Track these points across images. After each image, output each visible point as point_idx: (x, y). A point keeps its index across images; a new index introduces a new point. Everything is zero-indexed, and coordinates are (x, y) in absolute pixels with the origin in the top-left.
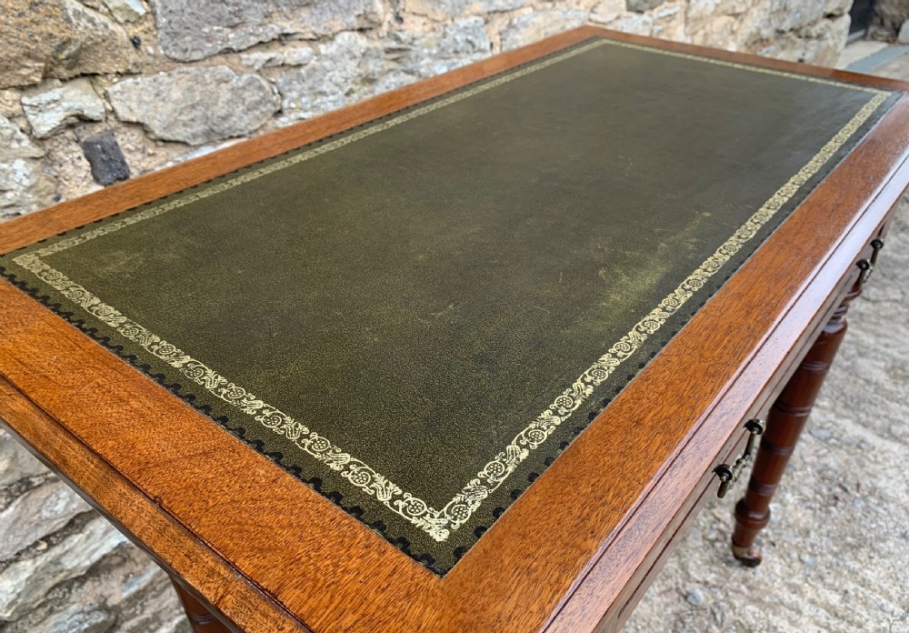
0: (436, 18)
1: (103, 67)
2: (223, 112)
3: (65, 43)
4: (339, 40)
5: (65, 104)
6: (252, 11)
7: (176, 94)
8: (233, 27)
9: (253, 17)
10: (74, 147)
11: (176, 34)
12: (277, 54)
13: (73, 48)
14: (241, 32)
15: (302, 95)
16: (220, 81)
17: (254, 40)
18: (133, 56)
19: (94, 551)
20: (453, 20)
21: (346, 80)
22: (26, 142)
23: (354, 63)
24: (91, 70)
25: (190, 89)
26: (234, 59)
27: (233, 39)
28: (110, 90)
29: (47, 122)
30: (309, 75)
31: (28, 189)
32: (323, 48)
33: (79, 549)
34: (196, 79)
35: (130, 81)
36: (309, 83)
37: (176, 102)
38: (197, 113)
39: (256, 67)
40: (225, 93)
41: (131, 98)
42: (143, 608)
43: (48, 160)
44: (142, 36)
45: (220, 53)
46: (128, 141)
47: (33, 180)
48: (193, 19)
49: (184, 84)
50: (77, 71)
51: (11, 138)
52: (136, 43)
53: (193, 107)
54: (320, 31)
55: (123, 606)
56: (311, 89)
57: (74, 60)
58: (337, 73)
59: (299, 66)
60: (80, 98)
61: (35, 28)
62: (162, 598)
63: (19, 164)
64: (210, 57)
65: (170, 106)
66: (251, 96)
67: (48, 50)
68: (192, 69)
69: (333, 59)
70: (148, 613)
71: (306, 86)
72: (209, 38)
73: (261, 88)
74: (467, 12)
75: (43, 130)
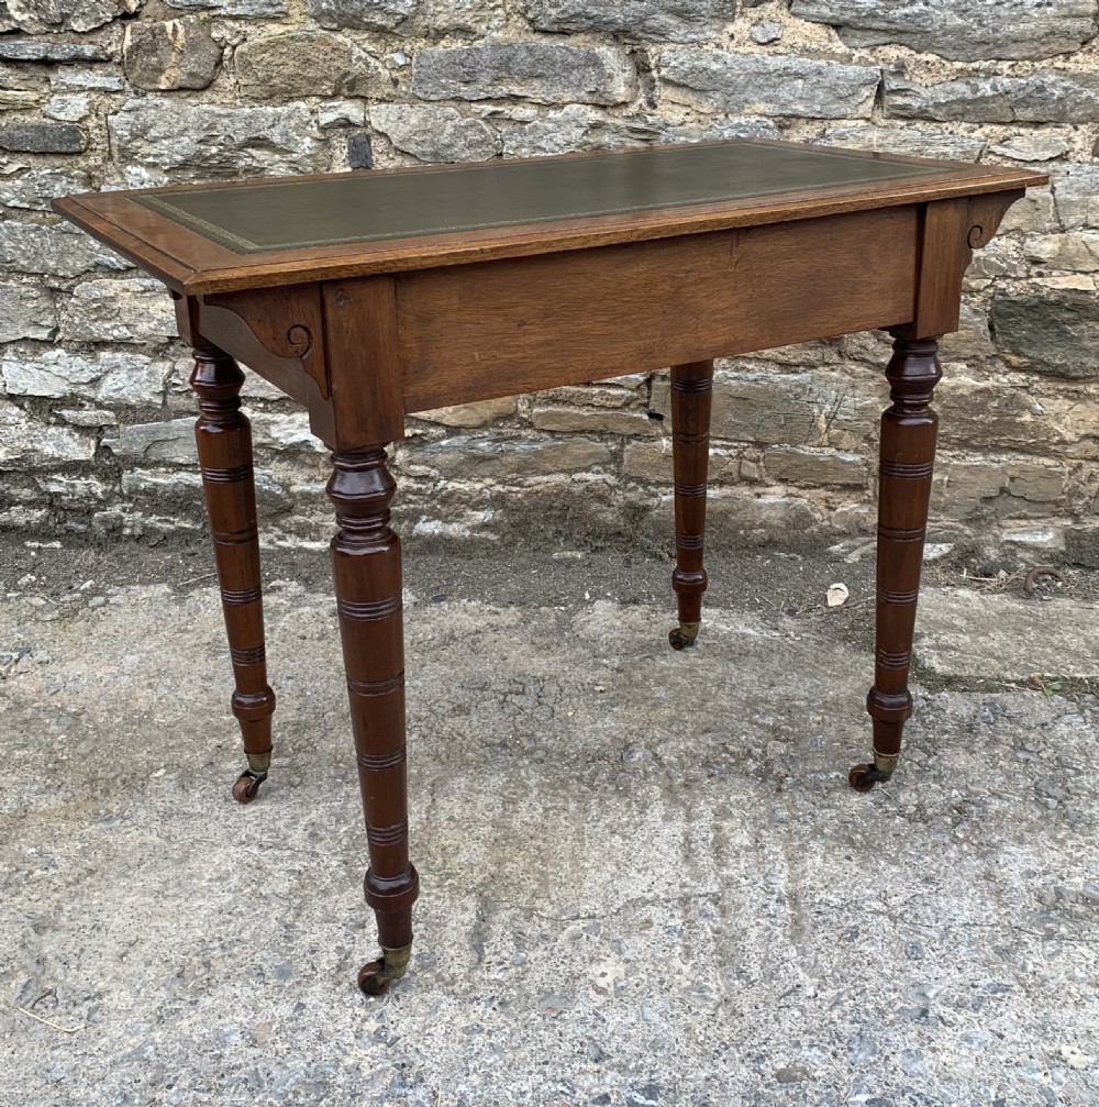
0: (701, 110)
1: (370, 94)
2: (446, 141)
3: (346, 74)
4: (567, 109)
5: (340, 111)
6: (484, 74)
7: (414, 121)
8: (467, 83)
9: (485, 79)
10: (343, 139)
11: (422, 81)
12: (505, 109)
13: (350, 78)
14: (472, 87)
15: (522, 146)
16: (447, 119)
17: (483, 95)
18: (389, 90)
19: (292, 435)
20: (727, 116)
21: (569, 144)
22: (315, 129)
23: (581, 131)
24: (362, 94)
25: (425, 120)
26: (465, 106)
27: (465, 92)
28: (371, 108)
29: (327, 118)
30: (531, 132)
31: (309, 156)
32: (551, 114)
33: (282, 426)
34: (429, 113)
35: (383, 106)
36: (531, 138)
37: (413, 126)
38: (428, 137)
39: (483, 115)
40: (449, 129)
41: (381, 117)
42: (312, 514)
43: (326, 143)
44: (401, 79)
45: (452, 99)
46: (378, 145)
47: (313, 152)
48: (435, 73)
49: (421, 115)
50: (355, 93)
51: (307, 123)
52: (395, 82)
53: (424, 132)
54: (550, 99)
55: (299, 498)
56: (531, 142)
57: (352, 86)
58: (559, 135)
59: (524, 122)
60: (351, 110)
61: (332, 63)
62: (327, 517)
63: (307, 140)
64: (445, 100)
65: (408, 128)
66: (472, 135)
67: (336, 76)
68: (429, 106)
69: (556, 122)
70: (312, 520)
71: (527, 139)
72: (444, 87)
73: (482, 131)
74: (747, 111)
75: (322, 122)
